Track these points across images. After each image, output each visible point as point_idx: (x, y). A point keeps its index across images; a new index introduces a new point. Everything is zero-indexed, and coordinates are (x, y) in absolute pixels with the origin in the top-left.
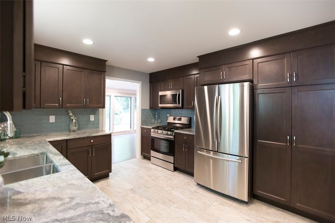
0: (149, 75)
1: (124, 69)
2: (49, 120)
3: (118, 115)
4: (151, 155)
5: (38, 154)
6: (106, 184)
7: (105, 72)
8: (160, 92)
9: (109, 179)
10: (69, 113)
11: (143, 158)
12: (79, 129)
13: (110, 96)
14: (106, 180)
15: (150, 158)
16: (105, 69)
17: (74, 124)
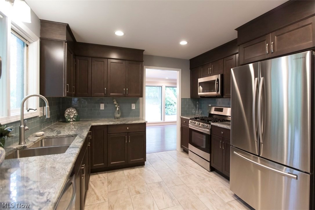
0: (189, 61)
1: (161, 57)
2: (100, 107)
3: (172, 106)
4: (189, 149)
5: (72, 135)
6: (139, 172)
7: (142, 61)
8: (199, 79)
9: (144, 167)
10: (114, 101)
11: (183, 151)
12: (122, 116)
13: (162, 87)
14: (141, 168)
15: (188, 152)
16: (143, 59)
17: (117, 112)
